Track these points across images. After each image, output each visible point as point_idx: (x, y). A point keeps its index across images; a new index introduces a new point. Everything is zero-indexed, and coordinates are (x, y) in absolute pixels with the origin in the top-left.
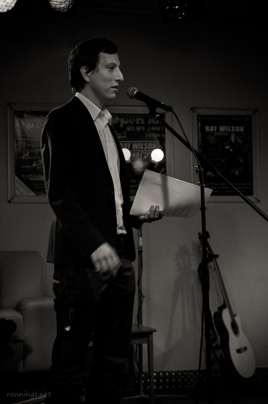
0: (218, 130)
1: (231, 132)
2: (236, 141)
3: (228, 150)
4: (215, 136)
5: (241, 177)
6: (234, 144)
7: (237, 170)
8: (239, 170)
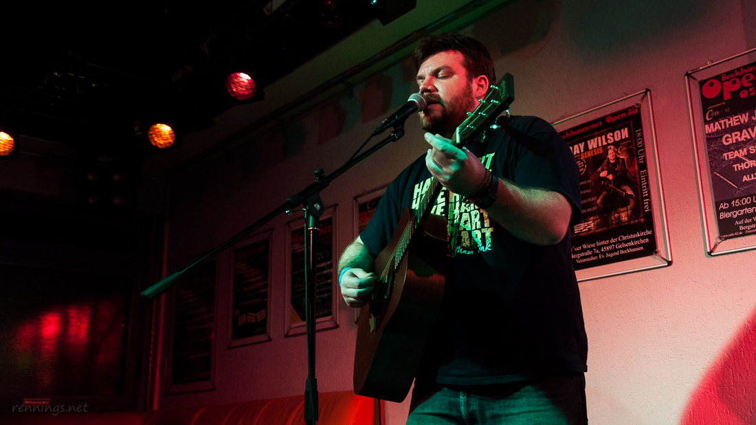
0: (586, 148)
1: (608, 145)
2: (617, 158)
3: (605, 179)
4: (582, 161)
5: (632, 222)
6: (614, 165)
7: (624, 211)
8: (627, 210)
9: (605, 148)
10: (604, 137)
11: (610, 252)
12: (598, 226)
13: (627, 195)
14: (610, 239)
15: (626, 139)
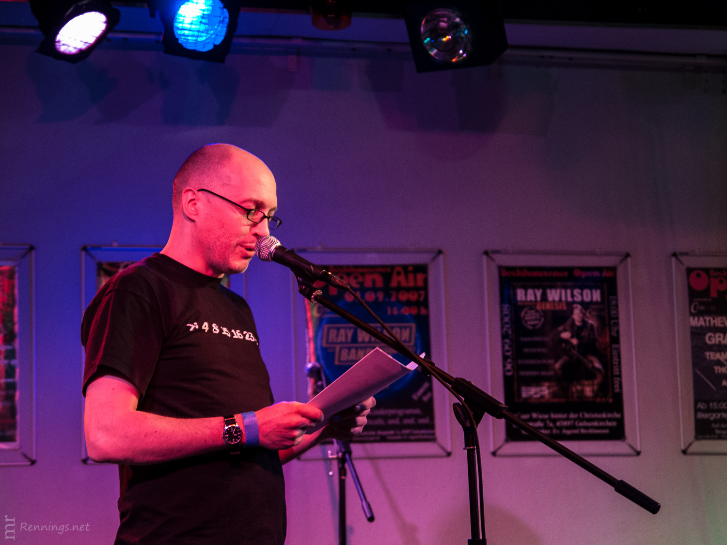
0: (544, 297)
1: (574, 302)
2: (584, 322)
3: (567, 341)
4: (537, 311)
5: (598, 400)
6: (579, 328)
7: (588, 385)
8: (593, 385)
9: (570, 305)
10: (569, 292)
11: (567, 428)
12: (554, 395)
13: (594, 367)
14: (569, 413)
15: (596, 303)
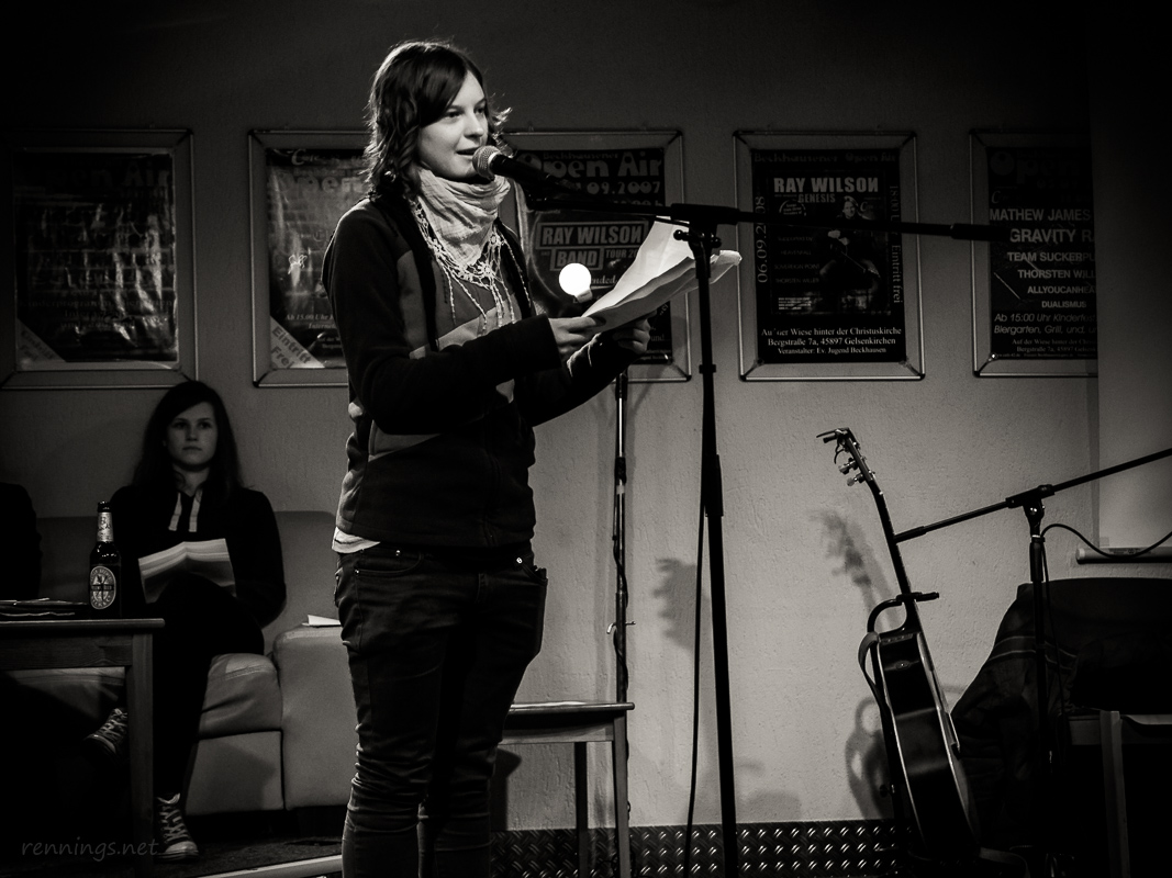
0: (808, 188)
1: (845, 193)
2: (856, 216)
3: (835, 241)
4: (799, 205)
6: (851, 225)
7: (862, 295)
8: (867, 295)
10: (838, 180)
11: (834, 346)
13: (868, 273)
14: (837, 329)
15: (874, 194)
